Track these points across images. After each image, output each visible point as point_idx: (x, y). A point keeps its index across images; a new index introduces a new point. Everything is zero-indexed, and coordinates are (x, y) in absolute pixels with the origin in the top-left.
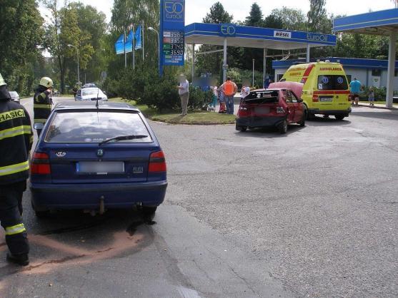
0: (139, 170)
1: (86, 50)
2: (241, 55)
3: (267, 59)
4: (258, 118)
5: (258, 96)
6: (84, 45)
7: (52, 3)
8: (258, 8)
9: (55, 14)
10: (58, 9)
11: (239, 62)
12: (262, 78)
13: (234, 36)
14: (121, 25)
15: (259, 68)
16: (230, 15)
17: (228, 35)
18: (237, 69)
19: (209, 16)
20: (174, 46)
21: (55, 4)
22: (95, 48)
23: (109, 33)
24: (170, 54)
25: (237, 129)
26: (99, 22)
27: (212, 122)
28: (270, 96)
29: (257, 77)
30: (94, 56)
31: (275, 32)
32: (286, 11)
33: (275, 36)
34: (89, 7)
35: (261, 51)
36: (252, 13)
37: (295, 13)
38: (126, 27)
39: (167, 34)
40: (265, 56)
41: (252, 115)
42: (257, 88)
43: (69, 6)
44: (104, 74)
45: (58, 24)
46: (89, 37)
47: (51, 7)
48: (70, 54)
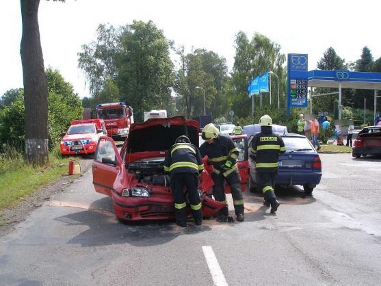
0: (308, 166)
1: (210, 91)
2: (353, 95)
3: (378, 98)
4: (369, 148)
5: (370, 132)
6: (208, 86)
7: (181, 50)
8: (369, 52)
9: (183, 60)
10: (185, 54)
11: (351, 101)
12: (373, 116)
13: (348, 80)
14: (242, 70)
15: (370, 107)
16: (342, 58)
17: (343, 80)
18: (349, 108)
19: (323, 60)
20: (299, 92)
21: (183, 51)
22: (217, 89)
23: (230, 76)
24: (296, 97)
25: (353, 156)
26: (220, 65)
27: (333, 151)
28: (378, 131)
29: (369, 115)
30: (217, 96)
34: (211, 52)
35: (372, 91)
36: (363, 56)
38: (247, 70)
39: (293, 82)
40: (376, 96)
41: (365, 145)
42: (369, 125)
43: (195, 52)
44: (232, 113)
45: (186, 68)
46: (212, 80)
47: (180, 53)
48: (196, 95)
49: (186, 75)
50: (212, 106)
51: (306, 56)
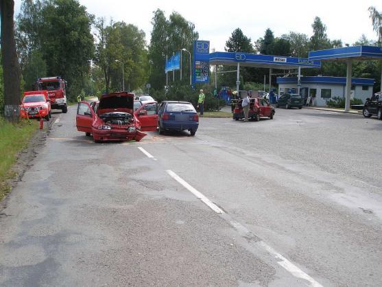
1: (128, 64)
3: (273, 76)
6: (126, 59)
7: (100, 23)
9: (102, 33)
10: (104, 27)
13: (245, 61)
16: (248, 38)
17: (241, 61)
20: (202, 71)
21: (102, 24)
22: (135, 62)
23: (147, 49)
24: (200, 75)
26: (139, 39)
30: (134, 69)
31: (275, 58)
32: (293, 35)
33: (274, 61)
34: (131, 26)
37: (300, 37)
39: (198, 63)
40: (270, 74)
43: (114, 26)
44: (149, 86)
45: (104, 41)
46: (130, 53)
47: (99, 27)
48: (115, 67)
49: (104, 47)
50: (130, 78)
51: (208, 42)
